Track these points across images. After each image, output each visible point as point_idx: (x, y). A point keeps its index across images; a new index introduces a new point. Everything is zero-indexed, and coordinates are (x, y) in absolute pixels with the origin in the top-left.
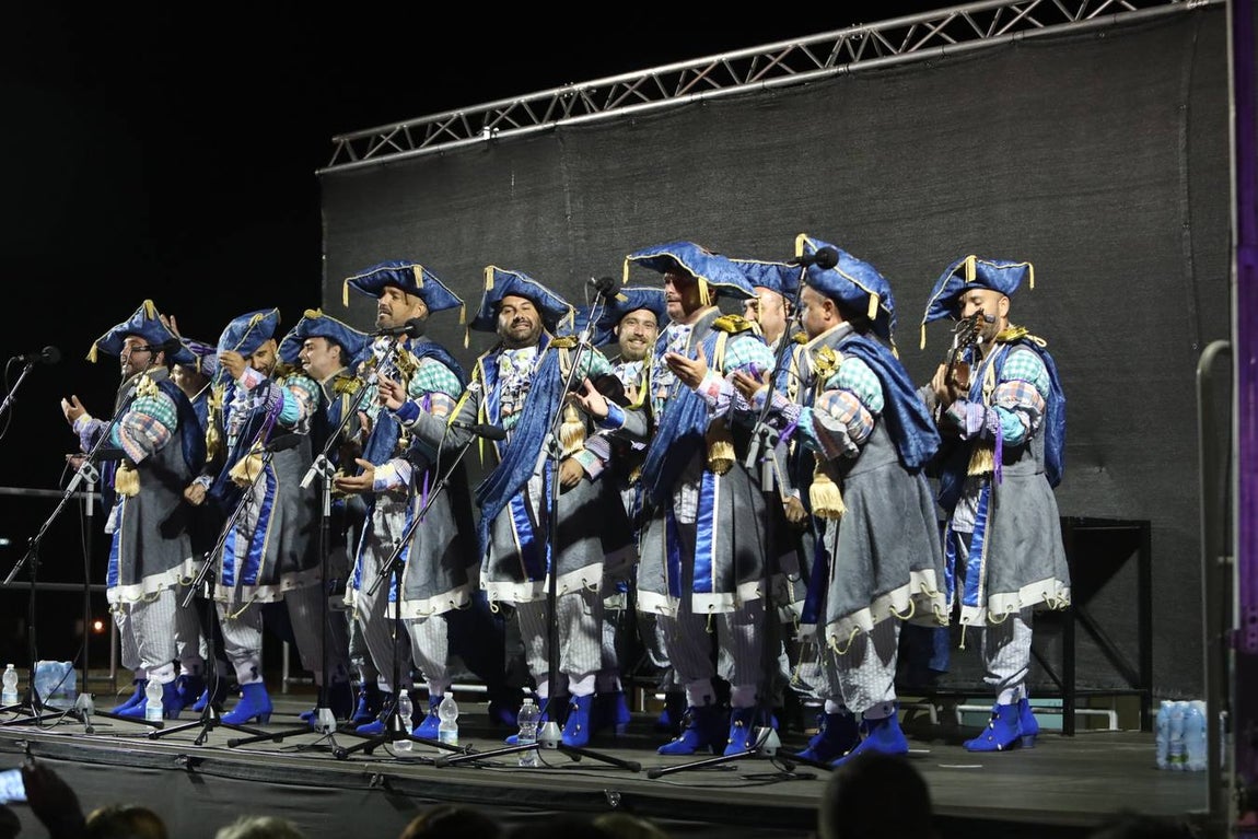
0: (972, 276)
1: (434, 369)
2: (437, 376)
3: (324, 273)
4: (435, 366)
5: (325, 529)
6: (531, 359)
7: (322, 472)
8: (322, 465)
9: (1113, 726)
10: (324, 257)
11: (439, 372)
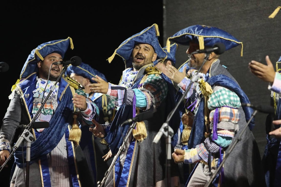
1: (220, 93)
2: (221, 98)
3: (164, 16)
4: (221, 91)
5: (168, 167)
7: (166, 134)
8: (166, 129)
10: (164, 7)
11: (223, 95)
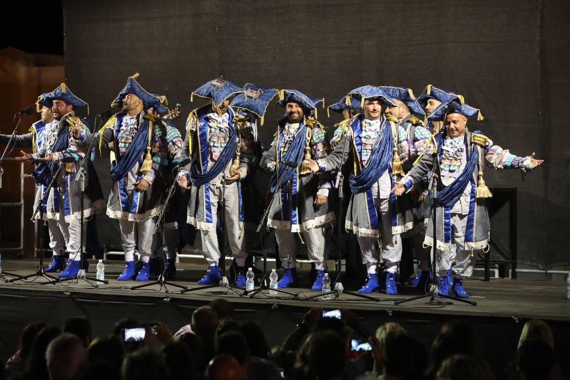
0: (429, 93)
6: (296, 129)
9: (497, 276)
